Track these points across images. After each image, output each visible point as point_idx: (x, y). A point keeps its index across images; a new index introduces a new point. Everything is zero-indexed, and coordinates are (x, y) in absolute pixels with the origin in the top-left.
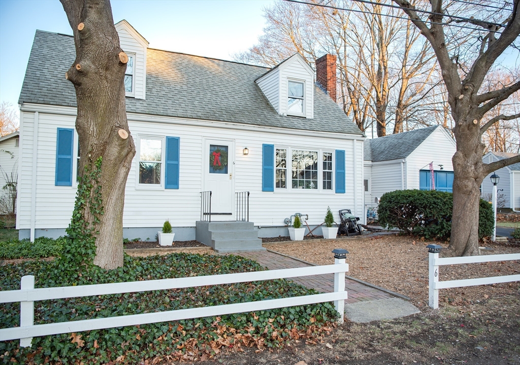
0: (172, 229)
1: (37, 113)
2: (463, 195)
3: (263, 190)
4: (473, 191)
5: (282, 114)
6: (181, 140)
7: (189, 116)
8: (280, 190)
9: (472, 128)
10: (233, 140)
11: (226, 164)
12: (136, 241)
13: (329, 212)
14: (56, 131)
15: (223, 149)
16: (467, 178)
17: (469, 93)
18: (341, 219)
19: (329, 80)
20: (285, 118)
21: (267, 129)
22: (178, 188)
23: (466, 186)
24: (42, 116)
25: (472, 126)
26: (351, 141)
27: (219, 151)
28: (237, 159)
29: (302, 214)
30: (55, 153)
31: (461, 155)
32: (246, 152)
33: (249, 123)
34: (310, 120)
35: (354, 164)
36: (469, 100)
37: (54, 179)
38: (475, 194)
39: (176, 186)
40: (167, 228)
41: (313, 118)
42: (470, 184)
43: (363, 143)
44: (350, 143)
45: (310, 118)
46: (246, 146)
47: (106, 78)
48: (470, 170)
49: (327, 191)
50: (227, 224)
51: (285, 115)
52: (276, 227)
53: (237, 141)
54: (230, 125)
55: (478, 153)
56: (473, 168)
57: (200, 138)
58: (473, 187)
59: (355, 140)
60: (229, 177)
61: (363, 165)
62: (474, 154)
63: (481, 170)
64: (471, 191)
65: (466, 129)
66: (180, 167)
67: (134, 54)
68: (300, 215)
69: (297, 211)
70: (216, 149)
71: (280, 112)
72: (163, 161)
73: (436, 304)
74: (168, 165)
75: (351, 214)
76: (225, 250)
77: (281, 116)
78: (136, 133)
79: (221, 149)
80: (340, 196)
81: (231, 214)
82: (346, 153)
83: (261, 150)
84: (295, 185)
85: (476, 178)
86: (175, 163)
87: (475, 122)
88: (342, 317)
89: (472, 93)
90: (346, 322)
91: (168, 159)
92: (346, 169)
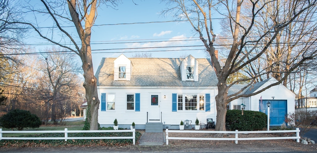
0: (135, 125)
3: (172, 111)
6: (141, 94)
7: (144, 86)
8: (180, 111)
10: (160, 93)
11: (157, 102)
12: (126, 129)
13: (197, 119)
14: (101, 94)
15: (157, 96)
16: (219, 105)
18: (207, 122)
20: (185, 82)
21: (174, 88)
27: (155, 97)
28: (162, 100)
30: (101, 101)
32: (165, 97)
33: (166, 86)
34: (196, 82)
37: (101, 109)
39: (139, 110)
40: (133, 125)
41: (198, 81)
44: (213, 90)
46: (165, 94)
47: (90, 85)
49: (201, 111)
52: (177, 125)
53: (161, 93)
54: (159, 87)
56: (221, 101)
57: (148, 93)
59: (215, 89)
60: (159, 107)
63: (224, 102)
64: (220, 110)
65: (219, 86)
66: (140, 104)
67: (126, 65)
68: (188, 121)
69: (187, 119)
70: (154, 96)
71: (183, 80)
72: (134, 102)
73: (167, 143)
74: (136, 103)
75: (212, 120)
76: (148, 132)
77: (183, 81)
78: (125, 93)
79: (156, 96)
80: (208, 113)
81: (159, 120)
82: (211, 95)
83: (172, 96)
84: (186, 109)
85: (222, 105)
86: (139, 102)
87: (221, 84)
88: (134, 143)
89: (223, 73)
90: (136, 145)
91: (136, 101)
92: (211, 101)
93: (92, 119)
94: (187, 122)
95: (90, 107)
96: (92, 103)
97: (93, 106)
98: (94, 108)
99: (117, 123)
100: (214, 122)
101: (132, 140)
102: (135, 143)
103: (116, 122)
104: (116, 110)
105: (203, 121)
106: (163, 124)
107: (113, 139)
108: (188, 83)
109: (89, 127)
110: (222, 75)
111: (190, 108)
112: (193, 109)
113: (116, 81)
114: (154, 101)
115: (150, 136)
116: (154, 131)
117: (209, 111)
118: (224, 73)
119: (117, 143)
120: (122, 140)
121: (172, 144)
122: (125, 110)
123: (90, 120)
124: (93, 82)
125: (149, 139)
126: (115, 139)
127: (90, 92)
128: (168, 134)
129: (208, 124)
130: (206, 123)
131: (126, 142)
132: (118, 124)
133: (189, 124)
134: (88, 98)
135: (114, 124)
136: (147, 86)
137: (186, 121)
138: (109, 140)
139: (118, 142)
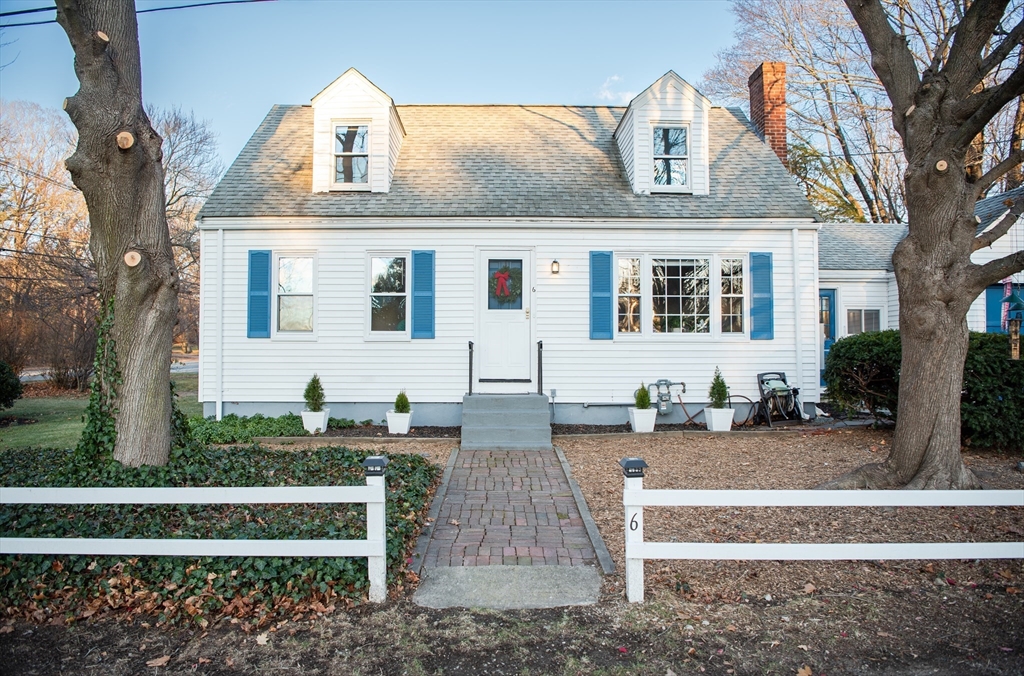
0: (411, 406)
1: (221, 231)
2: (916, 342)
3: (592, 338)
4: (939, 333)
5: (639, 192)
6: (437, 255)
7: (449, 214)
8: (630, 335)
9: (935, 182)
10: (530, 249)
11: (518, 292)
12: (368, 423)
13: (718, 377)
14: (247, 256)
15: (517, 265)
16: (922, 301)
17: (933, 99)
18: (762, 391)
19: (769, 113)
20: (646, 199)
21: (598, 223)
22: (433, 337)
23: (921, 321)
24: (228, 235)
25: (933, 177)
26: (788, 232)
27: (506, 269)
28: (539, 282)
29: (672, 382)
30: (246, 288)
31: (911, 247)
32: (555, 268)
33: (562, 214)
34: (698, 197)
35: (793, 280)
36: (930, 116)
37: (245, 327)
38: (945, 339)
39: (429, 334)
40: (402, 405)
41: (708, 193)
42: (930, 317)
43: (816, 234)
44: (786, 236)
45: (702, 193)
46: (556, 256)
47: (108, 174)
48: (928, 283)
49: (732, 336)
50: (496, 400)
51: (647, 193)
52: (621, 406)
53: (538, 249)
54: (526, 222)
55: (958, 240)
56: (939, 276)
57: (471, 249)
58: (939, 322)
59: (795, 231)
60: (524, 315)
61: (818, 280)
62: (944, 242)
63: (961, 280)
64: (933, 333)
65: (922, 184)
66: (437, 301)
67: (370, 120)
68: (668, 384)
69: (664, 376)
70: (500, 266)
71: (637, 188)
72: (408, 293)
73: (636, 591)
74: (415, 299)
75: (784, 381)
76: (475, 445)
77: (637, 196)
78: (363, 249)
79: (511, 266)
80: (762, 345)
81: (529, 381)
82: (774, 257)
83: (587, 262)
84: (660, 326)
85: (948, 301)
86: (427, 294)
87: (942, 165)
88: (378, 590)
89: (942, 99)
90: (391, 601)
91: (415, 288)
92: (775, 290)
93: (124, 390)
94: (663, 390)
95: (113, 311)
96: (123, 285)
97: (129, 308)
98: (135, 319)
99: (321, 396)
100: (796, 392)
101: (361, 564)
102: (390, 586)
103: (314, 395)
104: (321, 334)
105: (744, 389)
106: (551, 401)
107: (217, 559)
108: (664, 205)
109: (105, 439)
110: (938, 111)
111: (673, 324)
112: (690, 326)
113: (319, 197)
114: (502, 290)
115: (490, 485)
116: (505, 443)
117: (765, 335)
118: (951, 101)
119: (238, 592)
120: (282, 568)
121: (674, 603)
122: (361, 334)
123: (117, 394)
124: (125, 151)
125: (485, 520)
126: (228, 560)
127: (108, 218)
128: (640, 519)
129: (765, 400)
130: (756, 398)
131: (311, 579)
132: (326, 400)
133: (675, 400)
134: (101, 254)
135: (304, 400)
136: (469, 215)
137: (658, 386)
138: (186, 561)
139: (250, 585)
